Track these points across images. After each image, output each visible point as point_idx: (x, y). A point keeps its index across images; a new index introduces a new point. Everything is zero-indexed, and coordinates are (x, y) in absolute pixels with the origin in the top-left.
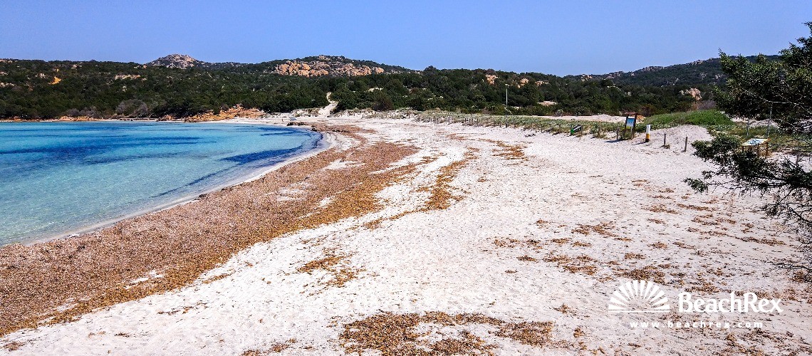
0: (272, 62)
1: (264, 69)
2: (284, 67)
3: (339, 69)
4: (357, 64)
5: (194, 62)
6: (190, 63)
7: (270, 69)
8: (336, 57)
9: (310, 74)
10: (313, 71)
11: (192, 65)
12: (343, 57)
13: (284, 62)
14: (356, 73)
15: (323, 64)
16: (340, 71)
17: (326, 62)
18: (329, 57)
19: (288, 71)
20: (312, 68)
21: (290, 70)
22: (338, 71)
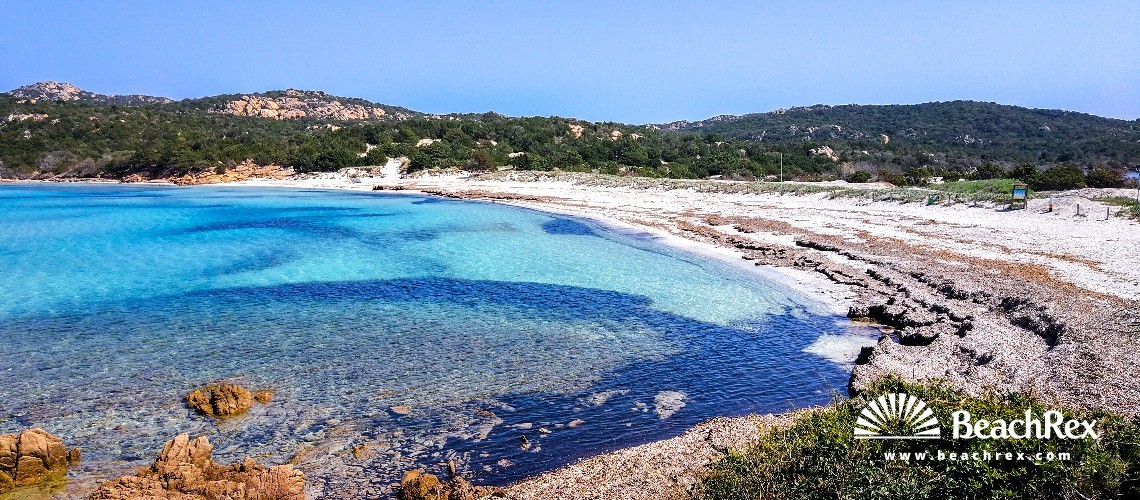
0: (219, 97)
1: (208, 107)
2: (240, 104)
3: (320, 109)
4: (346, 102)
5: (80, 94)
6: (72, 94)
7: (218, 107)
8: (312, 93)
9: (279, 115)
10: (283, 112)
11: (76, 98)
12: (322, 93)
13: (239, 97)
14: (347, 115)
15: (296, 102)
16: (322, 112)
17: (300, 99)
18: (302, 92)
19: (245, 110)
20: (282, 108)
21: (249, 108)
22: (320, 111)
